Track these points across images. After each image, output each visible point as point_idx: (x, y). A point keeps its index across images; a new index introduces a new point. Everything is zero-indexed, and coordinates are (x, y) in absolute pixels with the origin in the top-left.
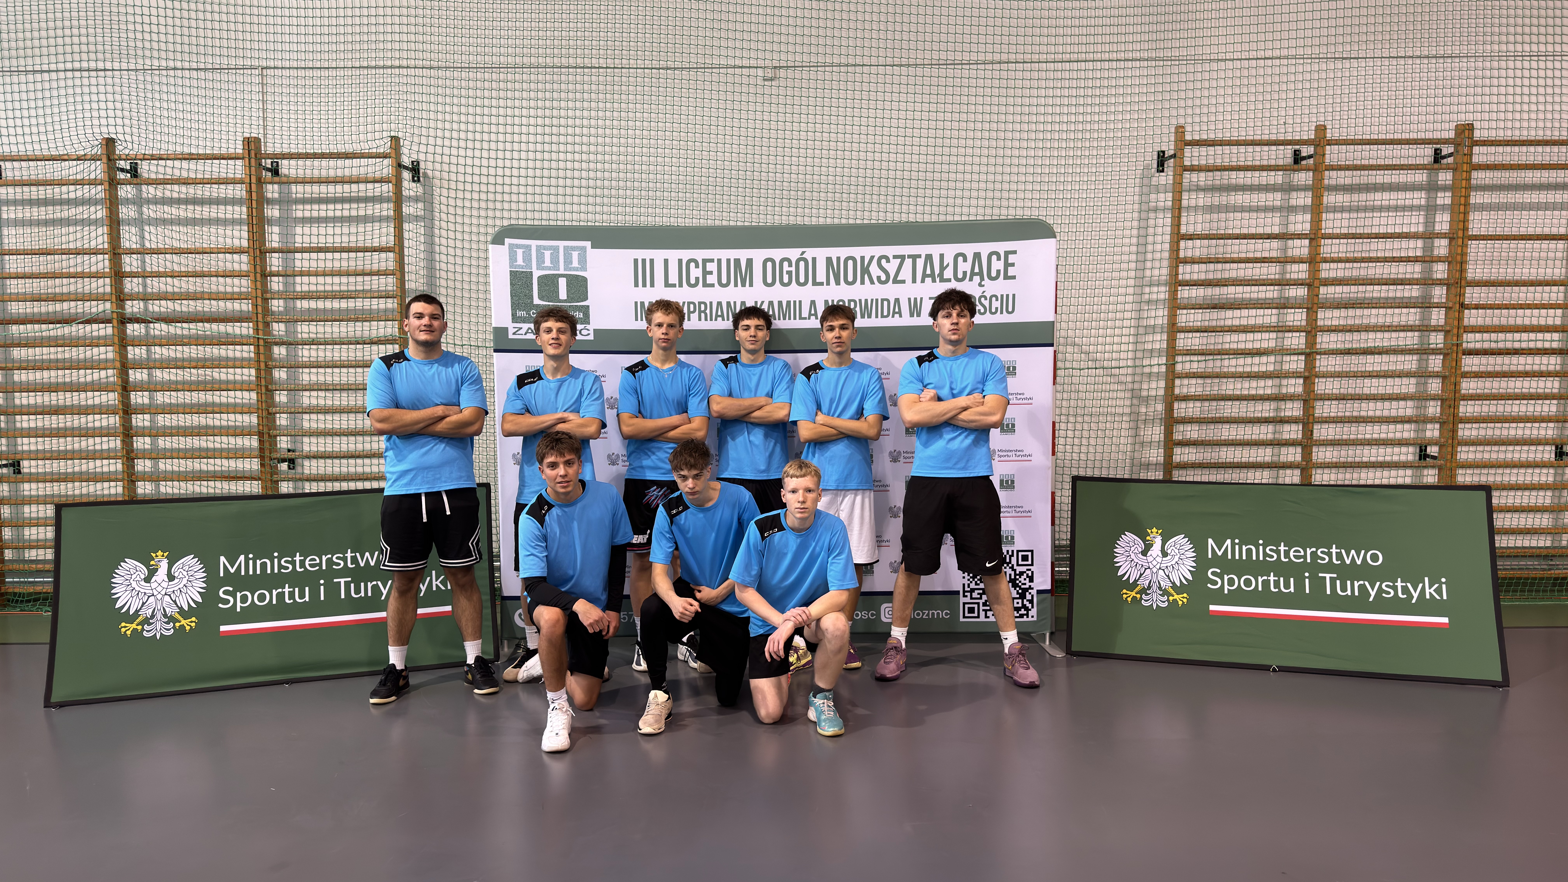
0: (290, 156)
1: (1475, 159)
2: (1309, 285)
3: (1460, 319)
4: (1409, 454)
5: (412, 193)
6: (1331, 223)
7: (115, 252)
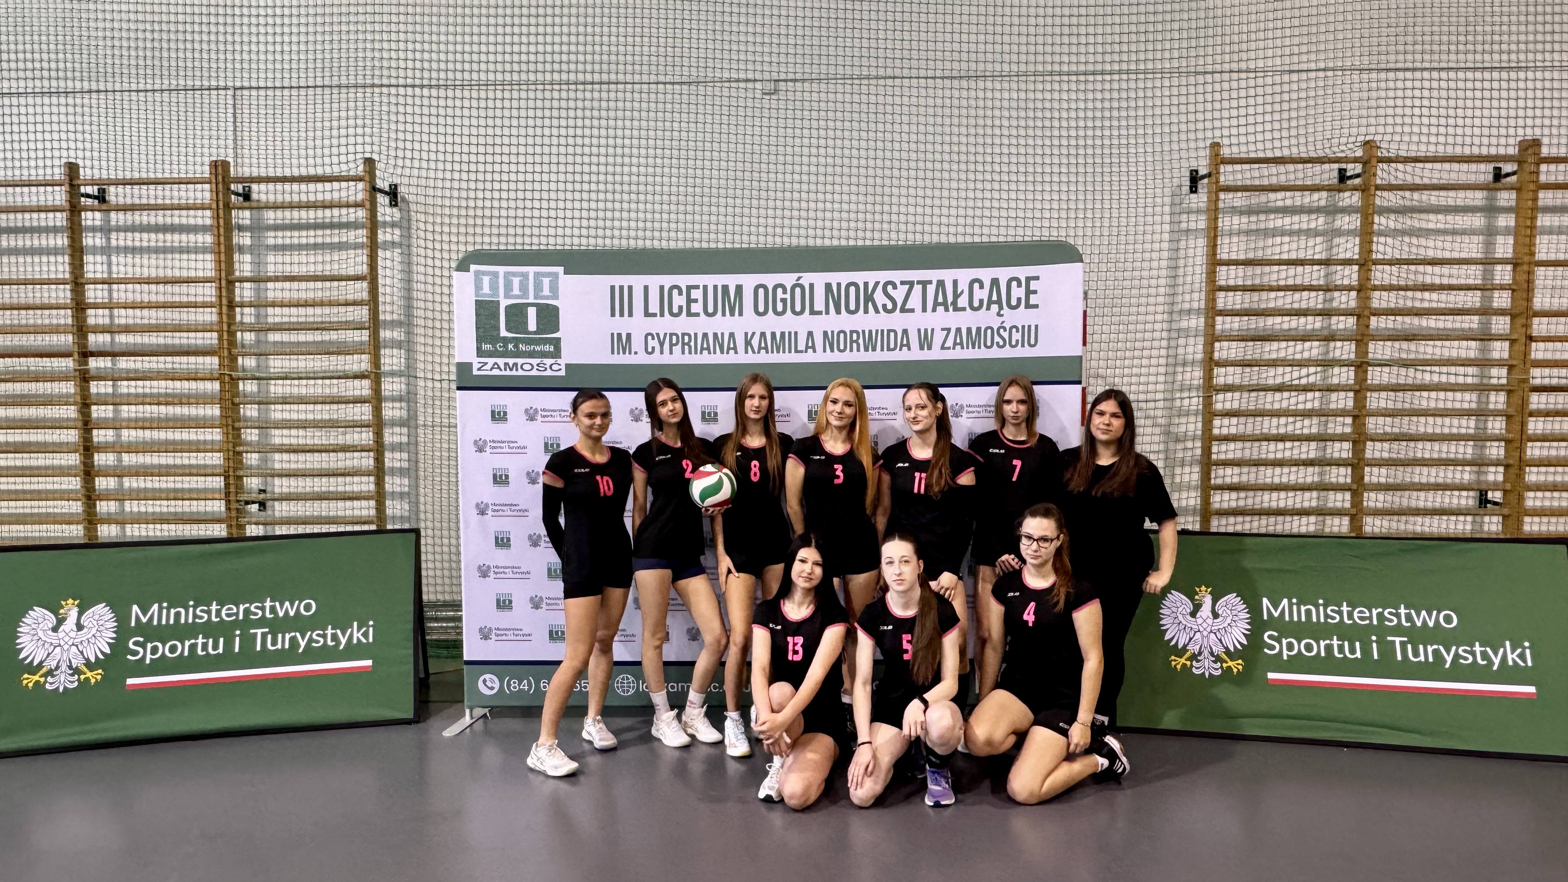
0: (259, 180)
1: (1543, 178)
2: (1359, 316)
3: (1526, 354)
4: (1467, 499)
5: (388, 219)
6: (1383, 248)
7: (78, 283)
